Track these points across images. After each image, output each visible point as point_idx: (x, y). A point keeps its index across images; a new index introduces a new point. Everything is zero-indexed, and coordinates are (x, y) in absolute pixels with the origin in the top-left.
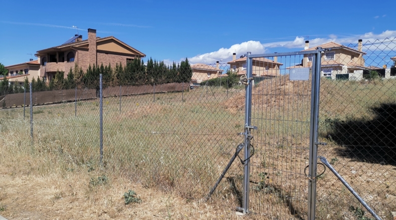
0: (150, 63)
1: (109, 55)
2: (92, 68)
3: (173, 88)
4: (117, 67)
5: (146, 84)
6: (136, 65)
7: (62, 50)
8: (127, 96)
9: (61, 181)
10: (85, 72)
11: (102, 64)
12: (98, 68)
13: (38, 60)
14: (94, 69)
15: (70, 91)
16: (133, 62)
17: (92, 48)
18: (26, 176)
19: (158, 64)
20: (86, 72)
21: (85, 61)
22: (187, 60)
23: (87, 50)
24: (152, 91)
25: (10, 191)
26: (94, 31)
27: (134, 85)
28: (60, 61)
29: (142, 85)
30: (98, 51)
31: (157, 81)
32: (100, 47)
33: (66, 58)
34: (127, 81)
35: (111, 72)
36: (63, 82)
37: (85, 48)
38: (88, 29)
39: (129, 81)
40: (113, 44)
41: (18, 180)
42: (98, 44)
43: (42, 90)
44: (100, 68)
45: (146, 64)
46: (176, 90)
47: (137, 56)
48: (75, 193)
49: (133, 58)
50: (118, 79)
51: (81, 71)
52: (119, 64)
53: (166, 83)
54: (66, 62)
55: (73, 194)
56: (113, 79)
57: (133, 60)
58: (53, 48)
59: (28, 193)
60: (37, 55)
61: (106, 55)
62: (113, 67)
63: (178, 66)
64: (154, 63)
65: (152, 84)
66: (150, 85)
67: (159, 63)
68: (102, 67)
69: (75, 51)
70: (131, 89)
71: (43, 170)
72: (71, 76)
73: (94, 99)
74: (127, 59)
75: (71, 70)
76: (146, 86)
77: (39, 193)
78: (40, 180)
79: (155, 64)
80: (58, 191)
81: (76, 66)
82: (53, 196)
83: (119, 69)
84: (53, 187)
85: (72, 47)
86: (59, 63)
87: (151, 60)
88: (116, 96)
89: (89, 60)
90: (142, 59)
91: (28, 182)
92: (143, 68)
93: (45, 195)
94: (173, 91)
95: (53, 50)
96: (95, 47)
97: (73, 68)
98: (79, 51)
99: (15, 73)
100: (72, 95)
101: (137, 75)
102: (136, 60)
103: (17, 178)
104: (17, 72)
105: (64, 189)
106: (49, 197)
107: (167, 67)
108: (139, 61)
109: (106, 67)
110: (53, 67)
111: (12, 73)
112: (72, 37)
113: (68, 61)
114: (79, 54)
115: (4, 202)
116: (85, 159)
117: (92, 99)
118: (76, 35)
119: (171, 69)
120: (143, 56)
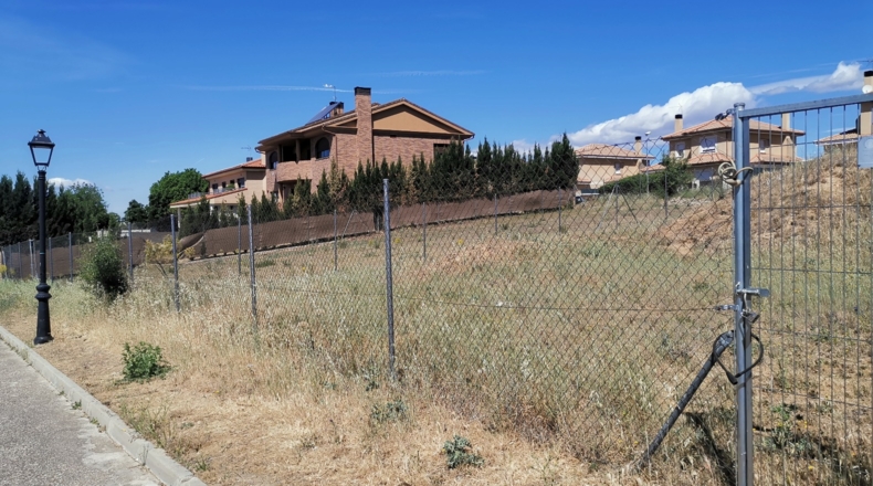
0: (485, 151)
1: (397, 139)
2: (365, 169)
3: (536, 202)
4: (414, 163)
5: (476, 197)
6: (455, 158)
7: (306, 135)
8: (436, 224)
9: (313, 410)
10: (351, 177)
11: (384, 160)
12: (377, 169)
13: (261, 159)
14: (368, 171)
15: (324, 217)
16: (448, 150)
17: (364, 127)
18: (246, 398)
19: (500, 152)
20: (353, 178)
21: (350, 155)
22: (565, 137)
23: (354, 132)
24: (491, 211)
25: (217, 427)
26: (366, 91)
27: (451, 200)
28: (302, 159)
29: (468, 198)
30: (376, 133)
31: (500, 189)
32: (381, 125)
33: (313, 152)
34: (436, 192)
35: (404, 174)
36: (309, 203)
37: (350, 128)
38: (356, 89)
39: (440, 193)
40: (405, 114)
41: (231, 407)
42: (375, 117)
43: (270, 220)
44: (380, 166)
45: (474, 153)
46: (544, 206)
47: (456, 137)
48: (341, 437)
49: (448, 142)
50: (417, 188)
51: (344, 177)
52: (418, 158)
53: (520, 192)
54: (313, 159)
55: (337, 440)
56: (407, 190)
57: (446, 145)
58: (288, 133)
59: (251, 434)
60: (259, 149)
61: (392, 139)
62: (407, 165)
63: (547, 153)
64: (492, 149)
65: (490, 197)
66: (485, 199)
67: (503, 149)
68: (384, 165)
69: (331, 136)
70: (445, 208)
71: (277, 386)
72: (324, 187)
73: (371, 234)
74: (435, 145)
75: (324, 176)
76: (477, 201)
77: (271, 434)
78: (273, 405)
79: (495, 151)
80: (307, 430)
81: (334, 166)
82: (298, 442)
83: (419, 166)
84: (298, 422)
85: (325, 128)
86: (300, 162)
87: (486, 143)
88: (413, 226)
89: (358, 154)
90: (466, 143)
91: (249, 409)
92: (468, 162)
93: (283, 439)
94: (535, 208)
95: (289, 136)
96: (369, 124)
97: (329, 171)
98: (339, 136)
99: (220, 188)
100: (329, 227)
101: (457, 179)
102: (454, 146)
103: (229, 402)
104: (224, 185)
105: (319, 428)
106: (291, 445)
107: (522, 157)
108: (461, 148)
109: (393, 163)
110: (290, 170)
111: (215, 187)
112: (324, 107)
113: (318, 156)
114: (339, 141)
115: (207, 452)
116: (359, 363)
117: (365, 234)
118: (332, 103)
119: (530, 160)
120: (469, 137)
